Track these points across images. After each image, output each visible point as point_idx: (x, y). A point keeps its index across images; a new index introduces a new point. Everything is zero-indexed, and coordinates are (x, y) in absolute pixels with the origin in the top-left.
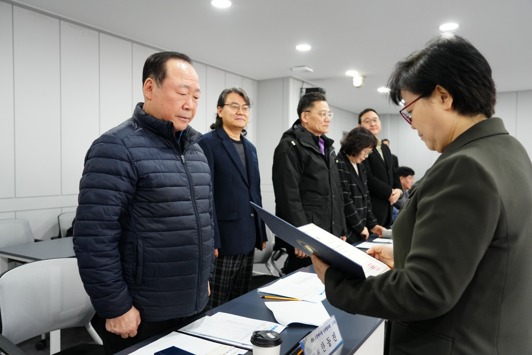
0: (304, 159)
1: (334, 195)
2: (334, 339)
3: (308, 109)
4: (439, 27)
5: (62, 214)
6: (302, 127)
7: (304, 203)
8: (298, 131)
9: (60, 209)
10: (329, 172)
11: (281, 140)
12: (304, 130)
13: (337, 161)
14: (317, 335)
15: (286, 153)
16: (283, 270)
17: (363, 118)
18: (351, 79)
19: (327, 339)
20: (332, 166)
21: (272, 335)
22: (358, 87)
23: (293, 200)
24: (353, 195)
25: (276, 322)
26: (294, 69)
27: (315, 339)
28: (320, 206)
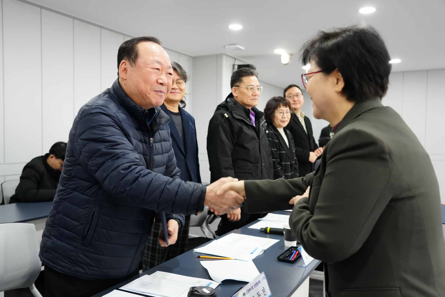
0: (236, 130)
1: (264, 163)
2: (264, 293)
3: (237, 84)
4: (358, 11)
5: (5, 182)
6: (234, 101)
7: (236, 171)
8: (231, 104)
9: (3, 177)
10: (259, 142)
11: (215, 113)
12: (236, 103)
13: (267, 132)
14: (248, 290)
15: (219, 125)
16: (217, 232)
17: (287, 93)
18: (279, 57)
19: (257, 293)
20: (262, 137)
21: (208, 290)
22: (285, 65)
23: (226, 168)
24: (281, 161)
25: (211, 279)
26: (227, 47)
27: (246, 293)
28: (251, 173)
